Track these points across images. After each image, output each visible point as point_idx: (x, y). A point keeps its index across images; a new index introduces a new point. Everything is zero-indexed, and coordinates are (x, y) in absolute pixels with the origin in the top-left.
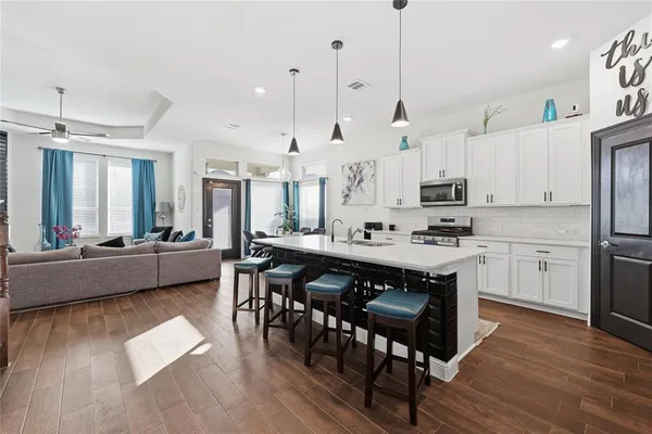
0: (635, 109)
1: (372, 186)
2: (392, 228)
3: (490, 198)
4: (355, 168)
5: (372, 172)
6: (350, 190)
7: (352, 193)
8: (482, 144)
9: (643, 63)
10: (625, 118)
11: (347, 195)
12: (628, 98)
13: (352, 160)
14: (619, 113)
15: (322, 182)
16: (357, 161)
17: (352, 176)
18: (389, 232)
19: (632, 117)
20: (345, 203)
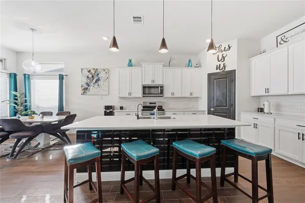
0: (222, 69)
1: (106, 84)
2: (121, 108)
3: (173, 94)
4: (93, 72)
5: (107, 76)
6: (88, 85)
7: (91, 88)
8: (169, 70)
9: (224, 56)
10: (218, 71)
11: (87, 89)
12: (220, 65)
13: (91, 66)
14: (217, 69)
15: (61, 78)
16: (96, 68)
17: (90, 76)
18: (119, 110)
19: (221, 71)
20: (84, 93)
